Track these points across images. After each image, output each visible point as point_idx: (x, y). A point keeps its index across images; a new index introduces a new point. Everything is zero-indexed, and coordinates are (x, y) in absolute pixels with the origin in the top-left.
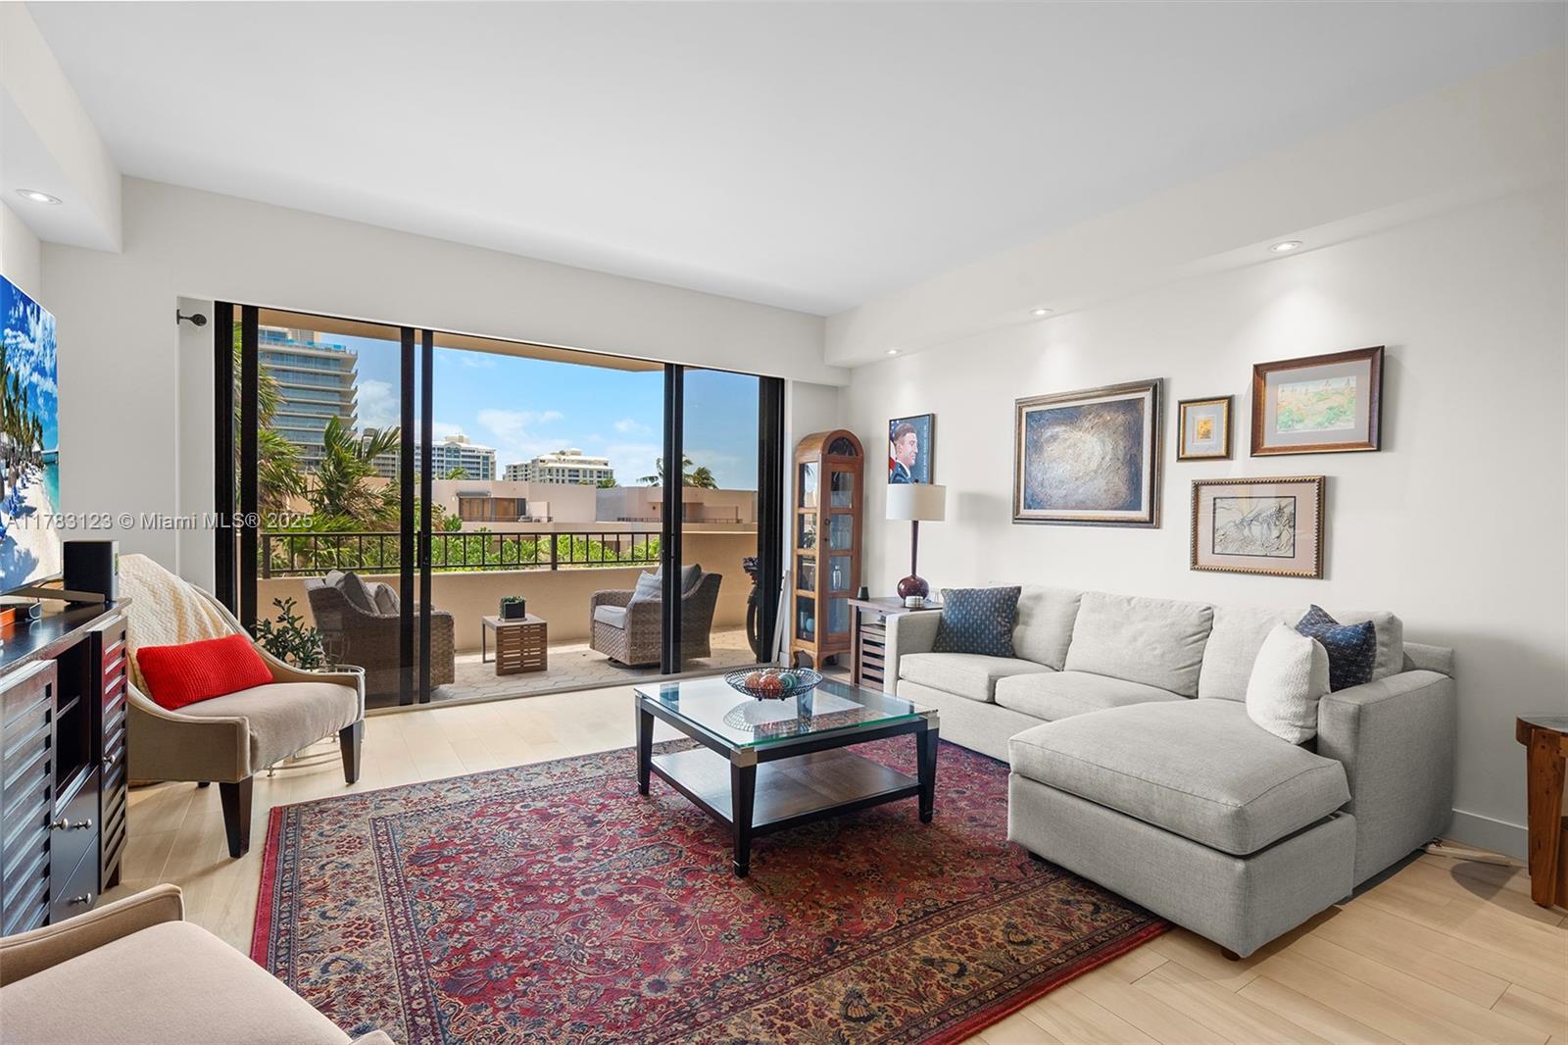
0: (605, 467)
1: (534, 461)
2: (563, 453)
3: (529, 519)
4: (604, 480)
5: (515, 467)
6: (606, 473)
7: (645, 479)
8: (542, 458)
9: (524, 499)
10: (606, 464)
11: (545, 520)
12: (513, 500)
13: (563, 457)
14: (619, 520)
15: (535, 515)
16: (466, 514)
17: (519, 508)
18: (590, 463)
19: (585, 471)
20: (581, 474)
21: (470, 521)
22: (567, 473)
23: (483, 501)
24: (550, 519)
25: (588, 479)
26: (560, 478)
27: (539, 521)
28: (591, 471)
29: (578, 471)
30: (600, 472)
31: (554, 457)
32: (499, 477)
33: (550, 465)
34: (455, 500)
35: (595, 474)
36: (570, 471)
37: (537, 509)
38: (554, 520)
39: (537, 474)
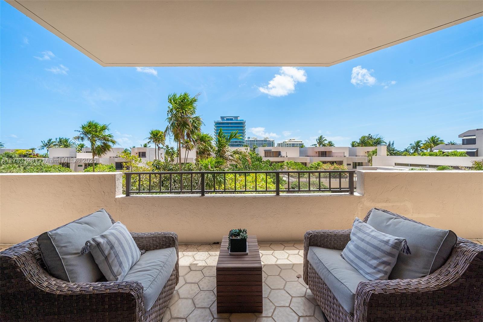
0: (301, 143)
1: (283, 142)
2: (290, 140)
3: (282, 157)
4: (301, 146)
5: (279, 144)
6: (302, 144)
7: (313, 145)
8: (285, 141)
9: (280, 151)
10: (302, 142)
11: (286, 157)
12: (278, 151)
13: (290, 141)
14: (306, 156)
15: (283, 156)
16: (266, 155)
17: (278, 154)
18: (297, 142)
19: (296, 144)
20: (295, 145)
21: (267, 157)
22: (291, 144)
23: (270, 152)
24: (287, 156)
25: (297, 146)
26: (290, 146)
27: (284, 157)
28: (298, 144)
29: (294, 144)
30: (300, 144)
31: (288, 141)
32: (275, 146)
33: (287, 143)
34: (264, 152)
35: (299, 145)
36: (292, 144)
37: (283, 154)
38: (288, 157)
39: (284, 145)
